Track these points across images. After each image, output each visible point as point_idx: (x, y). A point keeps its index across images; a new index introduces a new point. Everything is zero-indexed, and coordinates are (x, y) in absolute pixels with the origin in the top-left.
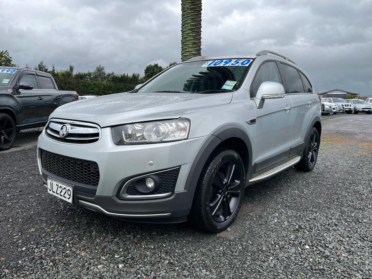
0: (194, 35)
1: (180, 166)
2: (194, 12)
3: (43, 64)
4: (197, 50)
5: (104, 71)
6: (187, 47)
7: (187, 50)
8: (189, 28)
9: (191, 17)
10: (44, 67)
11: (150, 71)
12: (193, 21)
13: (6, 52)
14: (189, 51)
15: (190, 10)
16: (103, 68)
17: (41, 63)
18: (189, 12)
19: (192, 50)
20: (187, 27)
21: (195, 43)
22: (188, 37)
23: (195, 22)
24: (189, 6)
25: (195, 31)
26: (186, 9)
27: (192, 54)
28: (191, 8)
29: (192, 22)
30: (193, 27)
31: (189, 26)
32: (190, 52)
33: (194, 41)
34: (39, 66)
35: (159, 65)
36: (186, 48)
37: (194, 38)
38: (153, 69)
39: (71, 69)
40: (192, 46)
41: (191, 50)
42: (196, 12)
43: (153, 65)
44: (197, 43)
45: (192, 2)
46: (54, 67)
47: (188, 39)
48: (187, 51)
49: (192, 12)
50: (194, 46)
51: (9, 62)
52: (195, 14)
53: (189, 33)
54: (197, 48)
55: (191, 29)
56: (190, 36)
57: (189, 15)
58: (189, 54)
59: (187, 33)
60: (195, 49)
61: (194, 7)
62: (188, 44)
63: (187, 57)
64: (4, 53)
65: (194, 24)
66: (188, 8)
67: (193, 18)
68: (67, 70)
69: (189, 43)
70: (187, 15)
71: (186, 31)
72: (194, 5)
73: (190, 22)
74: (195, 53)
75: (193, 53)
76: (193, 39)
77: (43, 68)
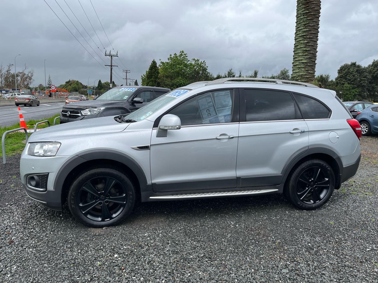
0: (305, 42)
1: (49, 173)
2: (307, 17)
3: (232, 71)
4: (308, 58)
5: (288, 74)
6: (297, 55)
7: (297, 59)
8: (300, 35)
9: (303, 23)
10: (233, 73)
11: (344, 71)
12: (306, 26)
13: (203, 62)
14: (298, 60)
15: (303, 16)
16: (287, 71)
17: (230, 70)
18: (302, 17)
19: (303, 59)
20: (299, 34)
21: (306, 51)
22: (299, 45)
23: (308, 27)
24: (302, 11)
25: (307, 38)
26: (299, 15)
27: (301, 63)
28: (305, 13)
29: (304, 28)
30: (305, 33)
31: (301, 32)
32: (300, 61)
33: (304, 49)
34: (229, 73)
35: (357, 64)
36: (296, 57)
37: (306, 45)
38: (349, 69)
39: (255, 74)
40: (302, 54)
41: (301, 59)
42: (310, 17)
43: (350, 64)
44: (309, 50)
45: (306, 7)
46: (240, 73)
47: (298, 47)
48: (297, 61)
49: (305, 18)
50: (304, 54)
51: (205, 71)
52: (309, 18)
53: (300, 41)
54: (308, 56)
55: (302, 36)
56: (301, 43)
57: (302, 21)
58: (298, 63)
59: (298, 41)
60: (306, 57)
61: (308, 12)
62: (298, 53)
63: (296, 67)
64: (202, 63)
65: (307, 30)
66: (301, 14)
67: (306, 24)
68: (251, 75)
69: (300, 51)
70: (300, 21)
71: (297, 38)
72: (308, 10)
73: (302, 28)
74: (306, 61)
75: (303, 61)
76: (304, 46)
77: (231, 75)
